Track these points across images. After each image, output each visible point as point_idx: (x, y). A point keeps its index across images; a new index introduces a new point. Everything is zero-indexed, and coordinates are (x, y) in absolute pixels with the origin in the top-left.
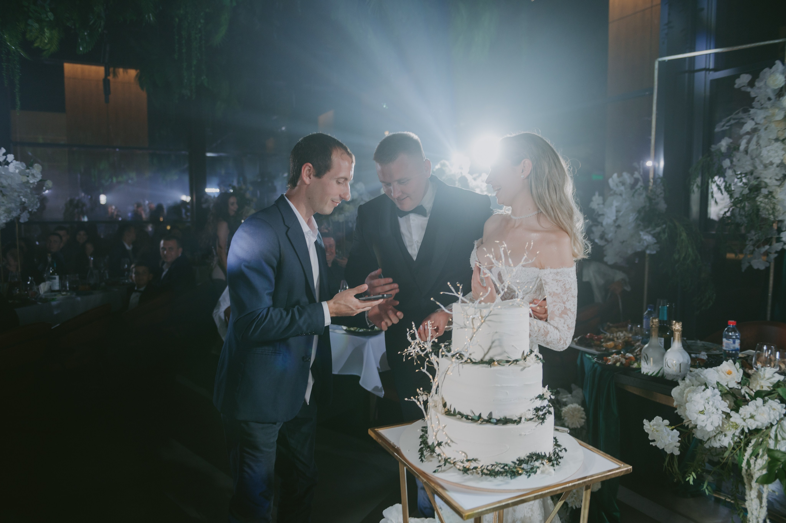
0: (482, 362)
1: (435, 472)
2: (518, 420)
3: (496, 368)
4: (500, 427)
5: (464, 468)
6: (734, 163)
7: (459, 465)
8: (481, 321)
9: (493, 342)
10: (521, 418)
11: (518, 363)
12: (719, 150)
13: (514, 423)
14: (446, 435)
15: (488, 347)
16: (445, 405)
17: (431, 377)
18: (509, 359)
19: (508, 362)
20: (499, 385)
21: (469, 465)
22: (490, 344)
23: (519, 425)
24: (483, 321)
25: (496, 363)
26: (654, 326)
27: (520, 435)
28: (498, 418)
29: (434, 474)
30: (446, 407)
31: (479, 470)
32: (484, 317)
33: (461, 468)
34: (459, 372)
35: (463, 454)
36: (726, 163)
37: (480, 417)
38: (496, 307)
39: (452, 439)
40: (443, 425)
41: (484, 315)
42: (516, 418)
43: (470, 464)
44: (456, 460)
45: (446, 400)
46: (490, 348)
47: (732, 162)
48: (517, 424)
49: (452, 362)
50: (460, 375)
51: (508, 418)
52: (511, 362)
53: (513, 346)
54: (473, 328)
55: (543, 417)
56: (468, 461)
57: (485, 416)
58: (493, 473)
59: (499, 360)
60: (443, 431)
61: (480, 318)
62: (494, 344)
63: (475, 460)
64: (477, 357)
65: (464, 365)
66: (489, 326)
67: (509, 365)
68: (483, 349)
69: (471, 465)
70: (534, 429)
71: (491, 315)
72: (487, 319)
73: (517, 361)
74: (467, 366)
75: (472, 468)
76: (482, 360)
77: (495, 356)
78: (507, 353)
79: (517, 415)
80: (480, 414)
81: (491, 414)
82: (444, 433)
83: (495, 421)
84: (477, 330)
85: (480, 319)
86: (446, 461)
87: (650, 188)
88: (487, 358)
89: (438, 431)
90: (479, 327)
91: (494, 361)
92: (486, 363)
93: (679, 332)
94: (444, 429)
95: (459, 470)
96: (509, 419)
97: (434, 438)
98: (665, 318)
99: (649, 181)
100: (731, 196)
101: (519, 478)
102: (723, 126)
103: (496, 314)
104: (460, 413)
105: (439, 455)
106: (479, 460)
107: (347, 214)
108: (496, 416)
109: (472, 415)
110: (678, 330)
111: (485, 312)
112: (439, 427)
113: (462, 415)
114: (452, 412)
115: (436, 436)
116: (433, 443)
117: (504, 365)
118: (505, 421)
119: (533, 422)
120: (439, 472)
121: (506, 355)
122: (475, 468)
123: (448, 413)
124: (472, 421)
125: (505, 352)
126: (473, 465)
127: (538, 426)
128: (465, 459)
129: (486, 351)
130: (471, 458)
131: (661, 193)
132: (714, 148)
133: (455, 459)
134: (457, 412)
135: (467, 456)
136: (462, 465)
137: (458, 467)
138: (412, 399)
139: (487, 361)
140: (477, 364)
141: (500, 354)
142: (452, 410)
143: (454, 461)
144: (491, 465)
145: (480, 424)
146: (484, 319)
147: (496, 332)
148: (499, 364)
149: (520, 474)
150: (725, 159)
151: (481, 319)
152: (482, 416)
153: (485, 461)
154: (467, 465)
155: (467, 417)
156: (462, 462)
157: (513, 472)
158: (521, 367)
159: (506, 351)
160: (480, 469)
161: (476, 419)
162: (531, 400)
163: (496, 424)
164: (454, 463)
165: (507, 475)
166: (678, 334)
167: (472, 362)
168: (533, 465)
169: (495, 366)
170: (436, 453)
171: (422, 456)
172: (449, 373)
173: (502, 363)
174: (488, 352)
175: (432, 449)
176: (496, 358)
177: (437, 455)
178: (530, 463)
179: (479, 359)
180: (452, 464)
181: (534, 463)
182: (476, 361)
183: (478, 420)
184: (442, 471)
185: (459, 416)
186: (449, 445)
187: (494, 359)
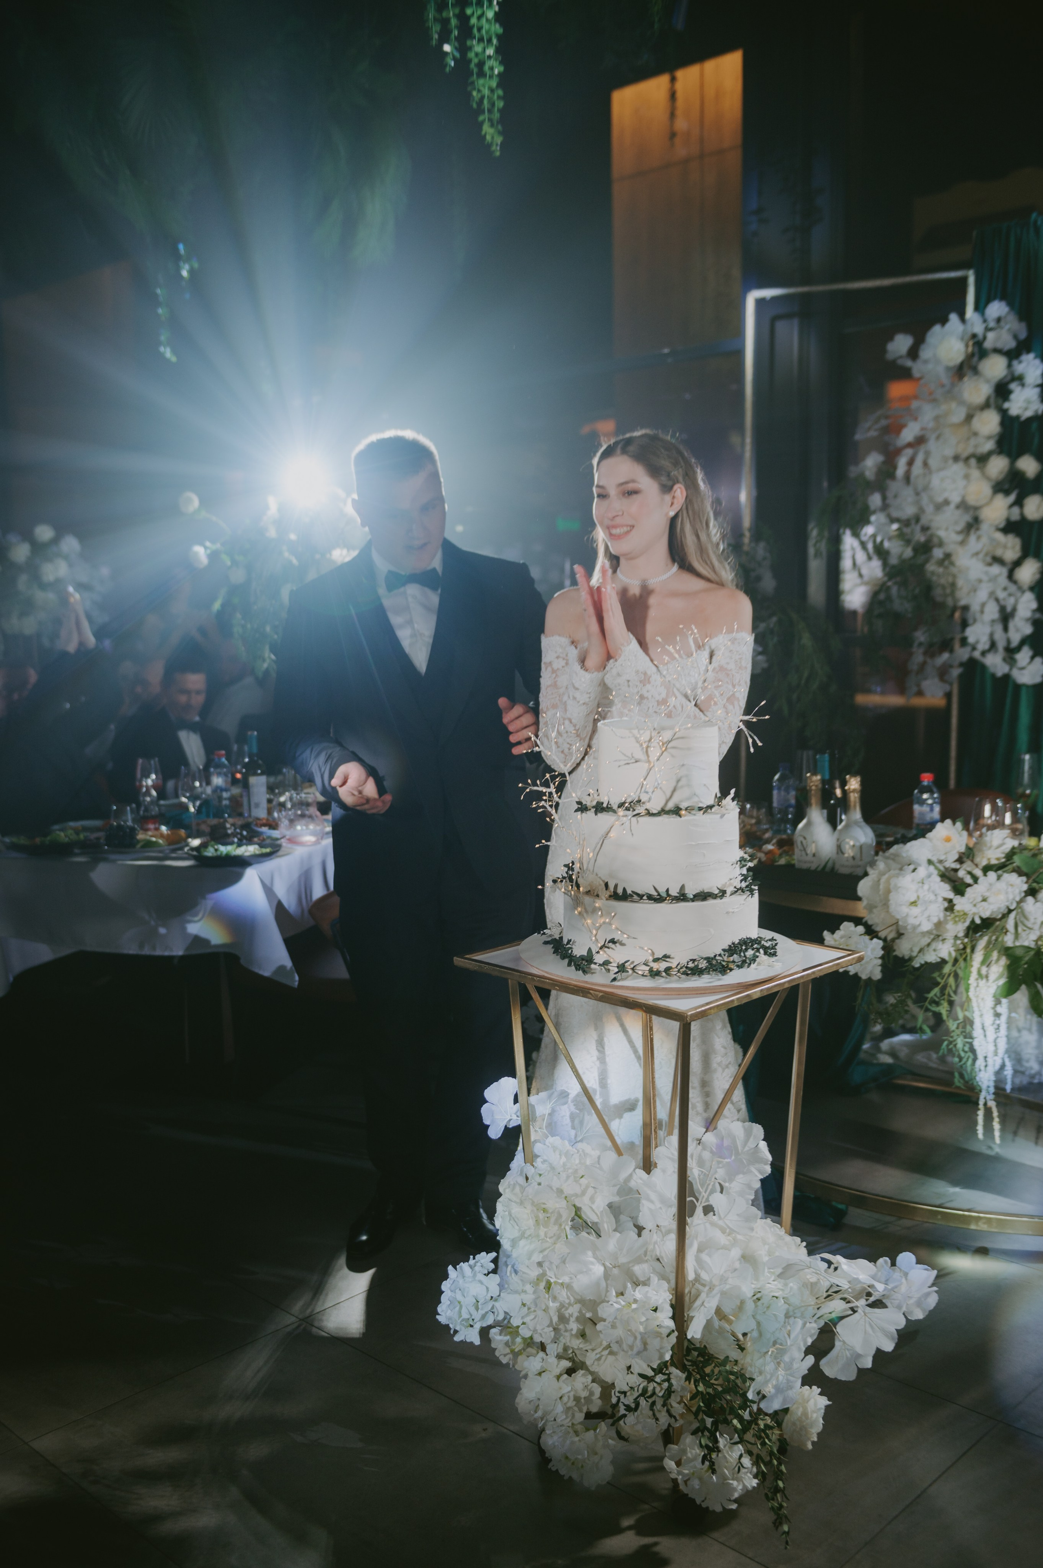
0: (663, 812)
1: (614, 979)
2: (720, 893)
3: (686, 817)
4: (697, 904)
5: (651, 970)
6: (888, 501)
7: (643, 969)
8: (661, 749)
9: (678, 781)
10: (724, 891)
11: (713, 810)
12: (862, 475)
13: (715, 898)
14: (617, 928)
15: (671, 789)
16: (607, 886)
18: (701, 805)
19: (700, 809)
20: (693, 843)
22: (673, 784)
23: (724, 900)
24: (664, 749)
25: (684, 812)
26: (813, 788)
27: (728, 913)
28: (694, 893)
29: (614, 983)
30: (609, 890)
31: (675, 971)
32: (665, 743)
33: (647, 973)
35: (650, 951)
36: (875, 500)
37: (667, 894)
38: (684, 727)
39: (628, 934)
40: (613, 914)
41: (665, 740)
42: (716, 892)
43: (659, 965)
44: (635, 964)
45: (606, 879)
46: (674, 790)
47: (884, 498)
48: (721, 899)
49: (618, 816)
51: (706, 891)
52: (704, 809)
53: (705, 785)
54: (649, 762)
55: (749, 889)
56: (656, 960)
57: (674, 892)
58: (694, 971)
59: (688, 807)
60: (610, 924)
61: (661, 743)
62: (680, 784)
63: (666, 957)
64: (655, 807)
65: (639, 819)
66: (673, 756)
67: (703, 814)
68: (664, 792)
70: (744, 904)
71: (678, 738)
72: (670, 745)
73: (711, 807)
74: (642, 820)
75: (662, 969)
76: (663, 810)
77: (681, 801)
78: (697, 796)
79: (718, 887)
81: (683, 887)
82: (614, 926)
83: (692, 897)
84: (654, 764)
86: (622, 968)
87: (746, 548)
88: (670, 806)
89: (601, 926)
90: (657, 760)
91: (681, 809)
92: (668, 812)
93: (857, 793)
94: (612, 922)
95: (643, 975)
96: (708, 893)
97: (594, 938)
98: (827, 777)
99: (742, 535)
100: (885, 564)
101: (732, 973)
102: (869, 429)
103: (682, 738)
104: (634, 894)
105: (606, 963)
106: (672, 956)
108: (690, 891)
109: (655, 893)
110: (854, 791)
111: (667, 735)
112: (603, 920)
113: (641, 896)
114: (621, 894)
115: (596, 935)
116: (590, 950)
117: (695, 815)
118: (703, 896)
119: (739, 894)
120: (619, 980)
121: (696, 799)
122: (668, 970)
123: (616, 896)
124: (656, 902)
125: (695, 794)
126: (662, 966)
127: (747, 900)
128: (651, 958)
129: (668, 794)
130: (661, 956)
131: (765, 559)
132: (853, 471)
133: (633, 962)
134: (629, 892)
135: (653, 954)
136: (648, 968)
137: (640, 971)
139: (672, 809)
140: (656, 816)
141: (689, 799)
142: (620, 891)
144: (691, 960)
145: (669, 904)
147: (683, 765)
148: (689, 813)
149: (731, 970)
150: (872, 493)
152: (670, 892)
153: (680, 958)
154: (655, 966)
155: (650, 897)
156: (646, 964)
157: (723, 966)
158: (718, 816)
160: (676, 969)
161: (664, 895)
162: (733, 867)
163: (693, 900)
164: (633, 969)
165: (715, 970)
166: (855, 798)
167: (649, 814)
168: (745, 956)
169: (685, 816)
170: (595, 963)
171: (578, 968)
172: (612, 834)
173: (693, 812)
174: (671, 797)
175: (589, 959)
176: (683, 805)
177: (600, 965)
178: (742, 954)
179: (659, 809)
180: (630, 972)
181: (746, 954)
182: (655, 812)
183: (666, 900)
184: (622, 979)
185: (635, 897)
186: (622, 944)
187: (681, 807)
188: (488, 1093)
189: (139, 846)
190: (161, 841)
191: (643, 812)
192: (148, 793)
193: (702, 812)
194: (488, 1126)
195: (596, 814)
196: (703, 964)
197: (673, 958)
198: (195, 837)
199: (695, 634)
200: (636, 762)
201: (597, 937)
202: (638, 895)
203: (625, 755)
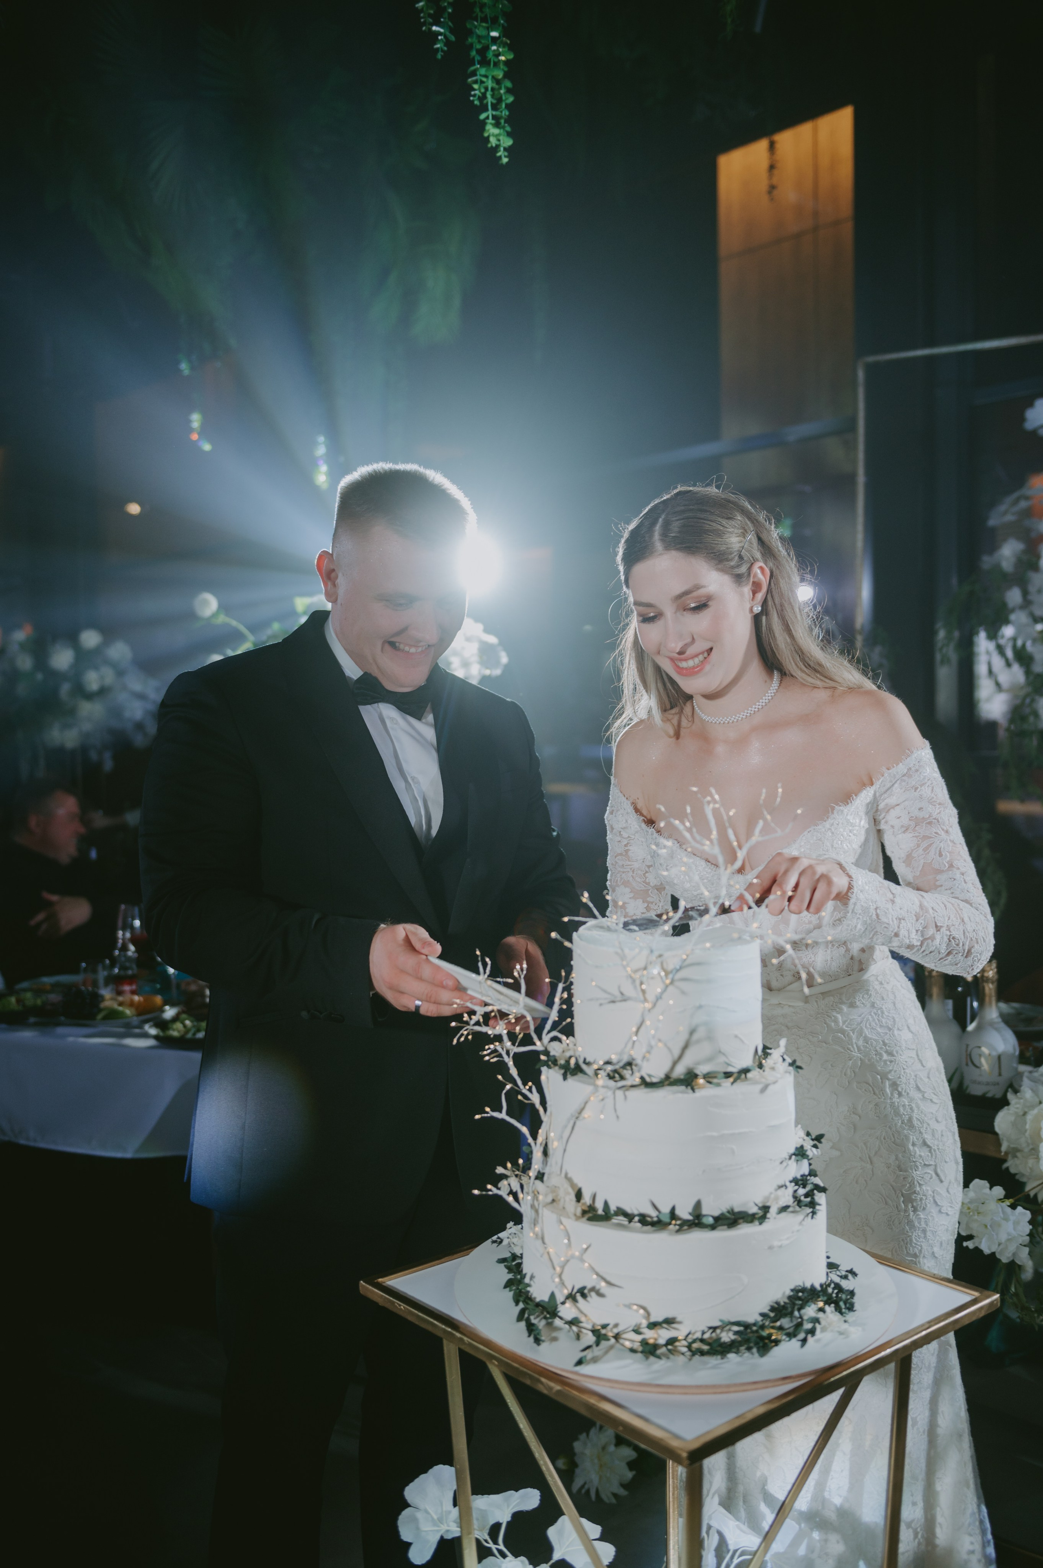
0: (668, 1081)
1: (580, 1362)
2: (761, 1213)
3: (705, 1091)
4: (722, 1234)
5: (644, 1343)
6: (1030, 597)
7: (631, 1340)
8: (664, 982)
9: (692, 1032)
10: (766, 1209)
11: (749, 1075)
12: (997, 567)
13: (751, 1221)
14: (592, 1269)
15: (681, 1044)
16: (579, 1196)
17: (524, 1130)
18: (730, 1069)
19: (728, 1075)
20: (715, 1134)
21: (655, 1336)
22: (684, 1037)
23: (767, 1225)
24: (668, 981)
25: (701, 1081)
27: (771, 1248)
28: (716, 1213)
29: (578, 1368)
30: (582, 1201)
31: (682, 1346)
32: (671, 972)
33: (637, 1346)
34: (615, 1110)
35: (642, 1311)
36: (1014, 596)
37: (673, 1215)
38: (699, 947)
39: (608, 1278)
40: (585, 1246)
41: (670, 967)
42: (754, 1210)
43: (658, 1334)
44: (620, 1328)
45: (580, 1182)
46: (686, 1047)
47: (1025, 593)
48: (760, 1224)
49: (596, 1086)
50: (618, 1117)
51: (736, 1210)
52: (735, 1075)
53: (736, 1036)
54: (644, 1001)
55: (809, 1199)
56: (653, 1325)
57: (684, 1213)
58: (716, 1349)
59: (708, 1073)
60: (582, 1261)
61: (663, 974)
62: (696, 1036)
63: (670, 1322)
64: (655, 1070)
65: (627, 1093)
66: (683, 992)
67: (732, 1083)
68: (669, 1049)
69: (659, 1336)
70: (798, 1231)
71: (689, 966)
72: (678, 975)
73: (746, 1071)
74: (633, 1094)
75: (662, 1341)
76: (667, 1077)
77: (698, 1063)
78: (724, 1054)
79: (757, 1202)
80: (673, 1209)
81: (698, 1205)
82: (586, 1265)
83: (710, 1221)
84: (654, 1005)
85: (661, 978)
86: (599, 1335)
88: (680, 1071)
89: (568, 1261)
90: (659, 998)
91: (696, 1076)
92: (676, 1082)
93: (992, 983)
94: (585, 1257)
95: (633, 1351)
96: (740, 1213)
97: (557, 1280)
100: (1028, 672)
101: (776, 1351)
102: (1005, 513)
103: (697, 963)
104: (621, 1212)
105: (574, 1322)
106: (678, 1319)
107: (87, 727)
108: (711, 1210)
109: (653, 1213)
110: (990, 980)
111: (672, 960)
112: (570, 1253)
113: (630, 1217)
114: (600, 1212)
115: (560, 1276)
116: (553, 1295)
117: (718, 1085)
118: (731, 1219)
119: (792, 1215)
120: (588, 1362)
121: (722, 1059)
122: (672, 1341)
123: (591, 1214)
124: (654, 1228)
125: (720, 1052)
126: (662, 1335)
127: (804, 1223)
128: (645, 1323)
129: (677, 1053)
130: (660, 1319)
132: (987, 562)
133: (616, 1325)
134: (613, 1208)
135: (648, 1314)
136: (639, 1338)
137: (628, 1344)
138: (490, 1190)
139: (682, 1077)
140: (658, 1087)
141: (710, 1060)
142: (599, 1206)
143: (616, 1331)
144: (710, 1328)
145: (678, 1231)
146: (672, 976)
147: (700, 1007)
148: (710, 1083)
149: (777, 1342)
150: (1009, 587)
151: (664, 978)
152: (678, 1212)
153: (694, 1322)
154: (650, 1335)
155: (644, 1220)
156: (637, 1331)
157: (762, 1338)
158: (759, 1087)
159: (722, 1051)
160: (685, 1343)
161: (666, 1219)
162: (781, 1163)
163: (713, 1227)
164: (617, 1337)
165: (749, 1349)
166: (990, 989)
167: (646, 1083)
168: (801, 1317)
169: (702, 1087)
170: (561, 1318)
171: (531, 1329)
172: (586, 1114)
173: (715, 1081)
174: (680, 1057)
175: (549, 1310)
176: (702, 1070)
177: (567, 1323)
178: (796, 1313)
179: (661, 1075)
180: (613, 1341)
181: (803, 1311)
182: (655, 1080)
183: (670, 1224)
184: (595, 1360)
185: (622, 1220)
186: (600, 1294)
187: (698, 1072)
188: (410, 1492)
189: (100, 1016)
190: (128, 1012)
191: (638, 1081)
192: (124, 948)
193: (731, 1079)
194: (408, 1545)
195: (565, 1078)
196: (727, 1337)
197: (680, 1323)
198: (172, 1005)
199: (715, 802)
200: (625, 1000)
201: (564, 1277)
202: (625, 1214)
203: (605, 991)
